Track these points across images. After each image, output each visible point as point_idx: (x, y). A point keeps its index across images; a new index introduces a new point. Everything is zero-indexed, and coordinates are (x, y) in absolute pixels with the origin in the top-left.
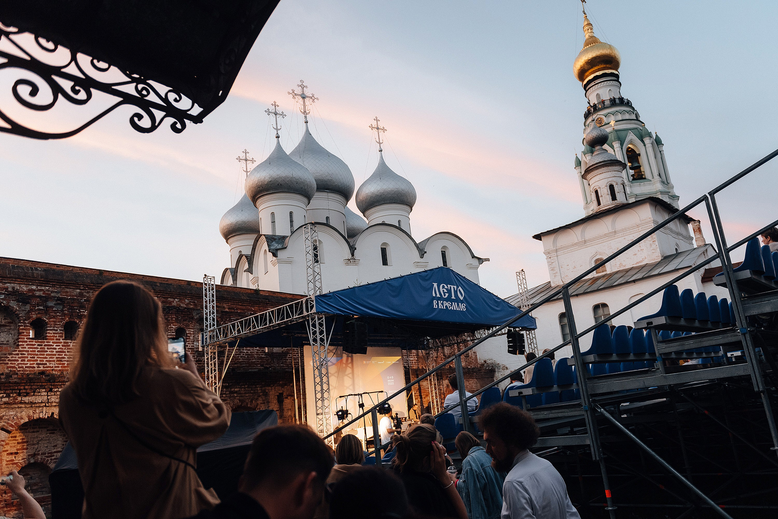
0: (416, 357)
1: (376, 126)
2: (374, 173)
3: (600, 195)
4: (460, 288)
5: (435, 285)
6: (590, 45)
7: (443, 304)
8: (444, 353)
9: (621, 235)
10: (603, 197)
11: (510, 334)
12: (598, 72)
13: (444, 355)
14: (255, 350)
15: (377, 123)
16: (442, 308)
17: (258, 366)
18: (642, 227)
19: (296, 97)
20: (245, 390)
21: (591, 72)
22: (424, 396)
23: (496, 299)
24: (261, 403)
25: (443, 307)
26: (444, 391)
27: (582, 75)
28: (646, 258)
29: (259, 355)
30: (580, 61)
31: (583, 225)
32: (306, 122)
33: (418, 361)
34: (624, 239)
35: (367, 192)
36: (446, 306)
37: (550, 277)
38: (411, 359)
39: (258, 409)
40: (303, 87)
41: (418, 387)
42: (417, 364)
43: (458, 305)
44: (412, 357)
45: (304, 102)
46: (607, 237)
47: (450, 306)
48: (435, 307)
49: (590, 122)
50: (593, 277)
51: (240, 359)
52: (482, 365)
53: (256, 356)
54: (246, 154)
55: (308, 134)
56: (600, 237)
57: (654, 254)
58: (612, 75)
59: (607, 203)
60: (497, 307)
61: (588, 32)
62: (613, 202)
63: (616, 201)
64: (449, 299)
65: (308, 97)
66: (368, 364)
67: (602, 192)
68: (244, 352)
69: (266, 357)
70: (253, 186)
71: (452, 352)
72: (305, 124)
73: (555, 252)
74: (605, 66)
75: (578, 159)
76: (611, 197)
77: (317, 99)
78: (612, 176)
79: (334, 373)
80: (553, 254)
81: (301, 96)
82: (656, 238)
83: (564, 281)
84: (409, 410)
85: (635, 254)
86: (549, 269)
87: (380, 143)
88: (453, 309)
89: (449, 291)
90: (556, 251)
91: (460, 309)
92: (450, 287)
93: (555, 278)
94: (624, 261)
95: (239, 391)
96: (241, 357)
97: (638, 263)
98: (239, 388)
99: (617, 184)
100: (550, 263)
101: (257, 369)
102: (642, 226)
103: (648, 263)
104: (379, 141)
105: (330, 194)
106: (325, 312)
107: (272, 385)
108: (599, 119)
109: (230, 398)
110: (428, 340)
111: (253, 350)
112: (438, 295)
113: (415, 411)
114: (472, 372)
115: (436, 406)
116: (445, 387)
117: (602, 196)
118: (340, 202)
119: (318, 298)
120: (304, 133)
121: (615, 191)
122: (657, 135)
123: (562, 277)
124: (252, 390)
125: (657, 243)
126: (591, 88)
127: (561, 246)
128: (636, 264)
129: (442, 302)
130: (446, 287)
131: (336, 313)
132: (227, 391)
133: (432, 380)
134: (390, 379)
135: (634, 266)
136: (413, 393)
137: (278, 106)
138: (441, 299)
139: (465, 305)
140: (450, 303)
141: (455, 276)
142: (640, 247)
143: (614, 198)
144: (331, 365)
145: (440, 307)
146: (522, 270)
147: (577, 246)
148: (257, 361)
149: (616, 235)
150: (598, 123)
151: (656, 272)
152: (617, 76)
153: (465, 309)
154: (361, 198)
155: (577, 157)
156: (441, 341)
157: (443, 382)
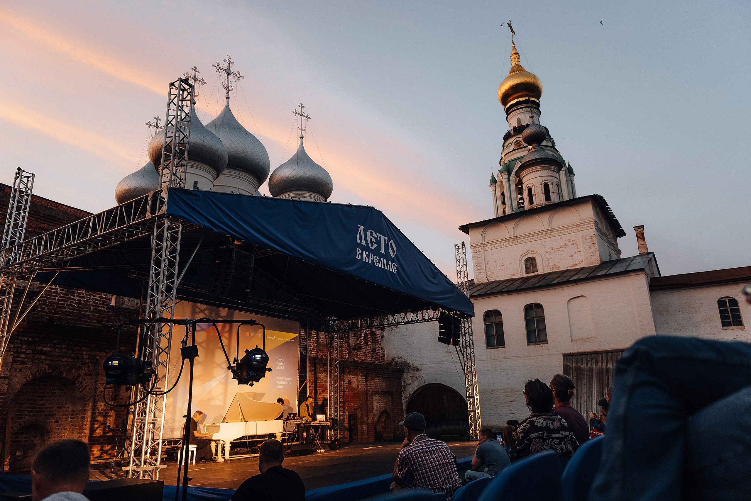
0: (316, 343)
1: (300, 112)
2: (292, 158)
3: (533, 194)
4: (392, 241)
5: (361, 228)
6: (516, 72)
7: (368, 256)
8: (348, 343)
9: (557, 234)
10: (537, 195)
11: (442, 319)
12: (521, 98)
13: (349, 346)
14: (93, 299)
15: (302, 109)
16: (367, 261)
17: (92, 323)
18: (582, 227)
19: (221, 71)
20: (61, 352)
21: (514, 97)
22: (320, 391)
23: (433, 269)
24: (86, 375)
25: (369, 261)
26: (344, 387)
27: (505, 99)
28: (583, 261)
29: (98, 307)
30: (505, 85)
31: (517, 219)
32: (228, 98)
33: (318, 348)
34: (561, 238)
35: (282, 176)
36: (372, 261)
37: (474, 273)
38: (310, 344)
39: (78, 382)
40: (229, 62)
41: (313, 379)
42: (316, 352)
43: (388, 263)
44: (311, 343)
45: (228, 78)
46: (542, 234)
47: (377, 261)
48: (357, 257)
49: (509, 144)
50: (522, 277)
51: (65, 308)
52: (389, 363)
53: (92, 307)
54: (157, 120)
55: (228, 110)
56: (534, 234)
57: (593, 257)
58: (533, 102)
59: (540, 203)
60: (433, 278)
61: (515, 61)
62: (547, 202)
63: (549, 202)
64: (376, 252)
65: (233, 73)
66: (253, 337)
67: (536, 190)
68: (74, 300)
69: (109, 312)
70: (157, 148)
71: (358, 343)
72: (226, 100)
73: (482, 247)
74: (528, 93)
75: (493, 178)
76: (544, 197)
77: (243, 77)
78: (548, 175)
79: (202, 342)
80: (479, 248)
81: (226, 70)
82: (596, 240)
83: (489, 279)
84: (300, 403)
85: (572, 256)
86: (474, 264)
87: (302, 130)
88: (380, 266)
89: (378, 242)
90: (484, 245)
91: (390, 270)
92: (380, 237)
93: (479, 274)
94: (559, 262)
95: (51, 351)
96: (67, 305)
97: (573, 266)
98: (51, 347)
99: (552, 184)
100: (476, 258)
101: (90, 325)
102: (582, 225)
103: (585, 266)
104: (302, 128)
105: (242, 173)
106: (183, 218)
107: (108, 351)
108: (518, 142)
109: (32, 361)
110: (334, 321)
111: (90, 299)
112: (363, 243)
113: (307, 406)
114: (379, 369)
115: (333, 404)
116: (346, 383)
117: (535, 195)
118: (251, 182)
119: (173, 191)
120: (223, 109)
121: (549, 191)
122: (569, 165)
123: (487, 274)
124: (73, 353)
125: (596, 245)
126: (513, 112)
127: (490, 240)
128: (571, 266)
129: (367, 253)
130: (375, 235)
131: (204, 225)
132: (28, 349)
133: (333, 371)
134: (279, 361)
135: (569, 268)
136: (308, 383)
137: (199, 72)
138: (366, 248)
139: (396, 266)
140: (378, 258)
141: (386, 223)
142: (578, 248)
143: (548, 197)
144: (199, 331)
145: (364, 260)
146: (463, 243)
147: (507, 242)
148: (93, 315)
149: (552, 234)
150: (517, 145)
151: (602, 273)
152: (538, 105)
153: (396, 271)
154: (275, 181)
155: (493, 175)
156: (350, 323)
157: (344, 377)
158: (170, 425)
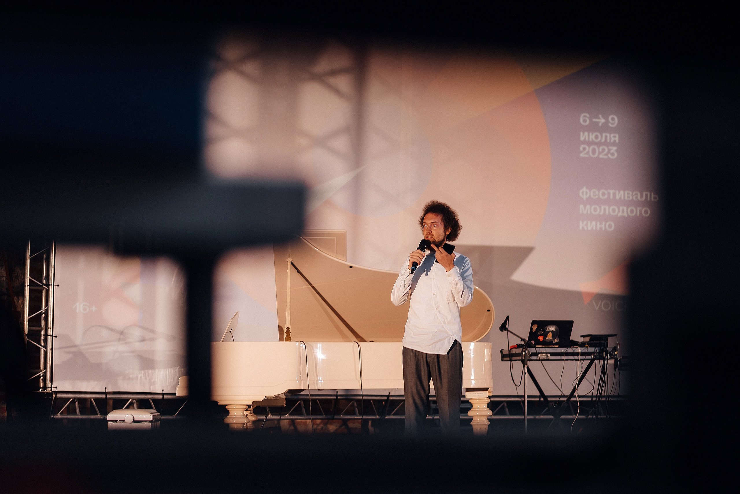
158: (138, 346)
